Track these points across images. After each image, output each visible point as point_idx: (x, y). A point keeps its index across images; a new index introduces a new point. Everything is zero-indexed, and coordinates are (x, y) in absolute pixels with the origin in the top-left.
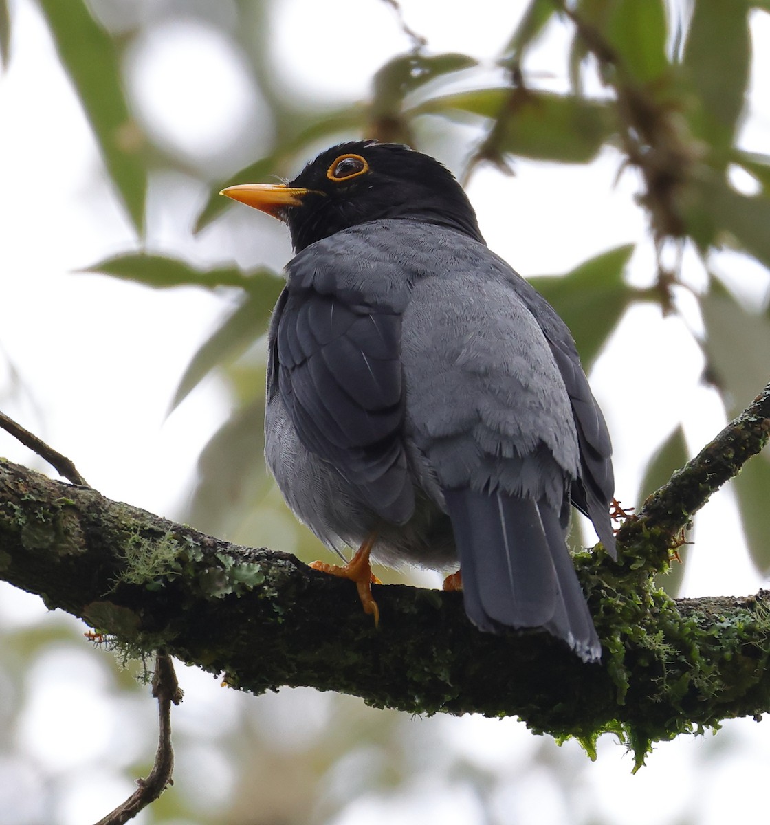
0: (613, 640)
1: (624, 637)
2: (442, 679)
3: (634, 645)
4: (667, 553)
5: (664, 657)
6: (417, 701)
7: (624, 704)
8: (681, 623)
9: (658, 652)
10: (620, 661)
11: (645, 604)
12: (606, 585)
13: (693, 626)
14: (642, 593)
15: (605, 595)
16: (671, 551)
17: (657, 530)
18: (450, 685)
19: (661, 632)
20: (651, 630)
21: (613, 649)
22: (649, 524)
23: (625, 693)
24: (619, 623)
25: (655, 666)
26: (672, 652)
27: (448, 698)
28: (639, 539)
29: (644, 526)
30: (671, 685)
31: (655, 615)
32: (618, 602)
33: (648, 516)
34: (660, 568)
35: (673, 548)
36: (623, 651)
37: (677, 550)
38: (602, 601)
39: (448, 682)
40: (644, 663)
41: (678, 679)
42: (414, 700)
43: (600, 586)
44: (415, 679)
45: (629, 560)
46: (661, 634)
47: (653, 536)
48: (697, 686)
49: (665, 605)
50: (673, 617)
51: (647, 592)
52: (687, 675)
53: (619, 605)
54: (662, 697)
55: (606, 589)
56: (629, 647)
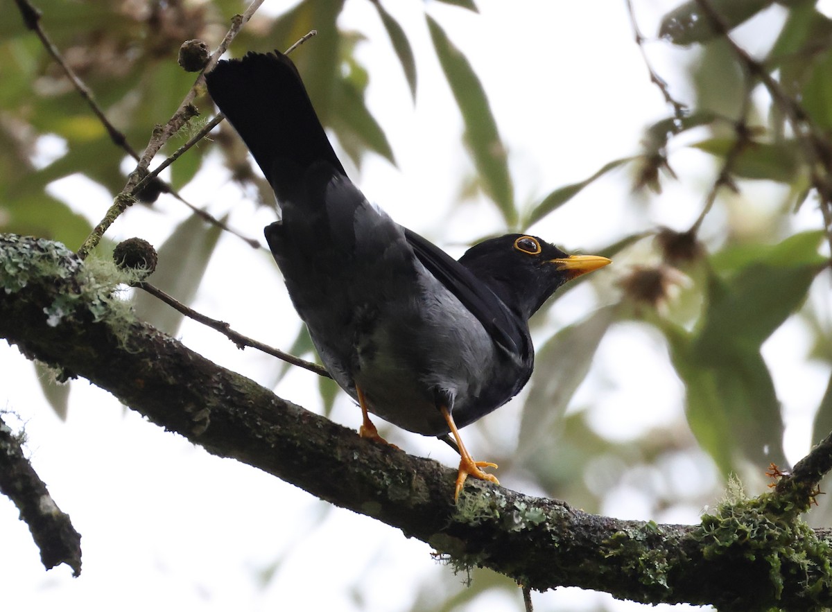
0: (773, 557)
1: (780, 555)
2: (661, 582)
3: (787, 560)
4: (809, 499)
5: (806, 567)
6: (646, 597)
7: (780, 599)
8: (817, 545)
9: (803, 564)
10: (777, 571)
11: (794, 533)
12: (768, 521)
13: (825, 547)
14: (792, 526)
15: (768, 528)
16: (811, 498)
17: (802, 485)
18: (667, 587)
19: (804, 551)
20: (798, 550)
21: (773, 563)
22: (797, 481)
23: (781, 592)
24: (777, 546)
25: (801, 574)
26: (812, 564)
27: (665, 595)
28: (789, 491)
29: (793, 482)
30: (811, 585)
31: (801, 540)
32: (776, 533)
33: (796, 475)
34: (804, 510)
35: (813, 496)
36: (780, 564)
37: (816, 497)
38: (765, 531)
39: (665, 585)
40: (793, 571)
41: (816, 582)
42: (643, 596)
43: (764, 522)
44: (644, 583)
45: (784, 505)
46: (804, 553)
47: (799, 488)
48: (827, 586)
49: (807, 533)
50: (812, 540)
51: (795, 525)
52: (821, 580)
53: (776, 535)
54: (805, 594)
55: (768, 524)
56: (784, 560)
